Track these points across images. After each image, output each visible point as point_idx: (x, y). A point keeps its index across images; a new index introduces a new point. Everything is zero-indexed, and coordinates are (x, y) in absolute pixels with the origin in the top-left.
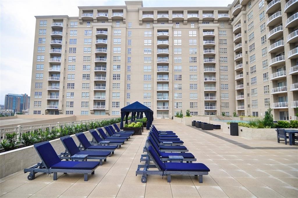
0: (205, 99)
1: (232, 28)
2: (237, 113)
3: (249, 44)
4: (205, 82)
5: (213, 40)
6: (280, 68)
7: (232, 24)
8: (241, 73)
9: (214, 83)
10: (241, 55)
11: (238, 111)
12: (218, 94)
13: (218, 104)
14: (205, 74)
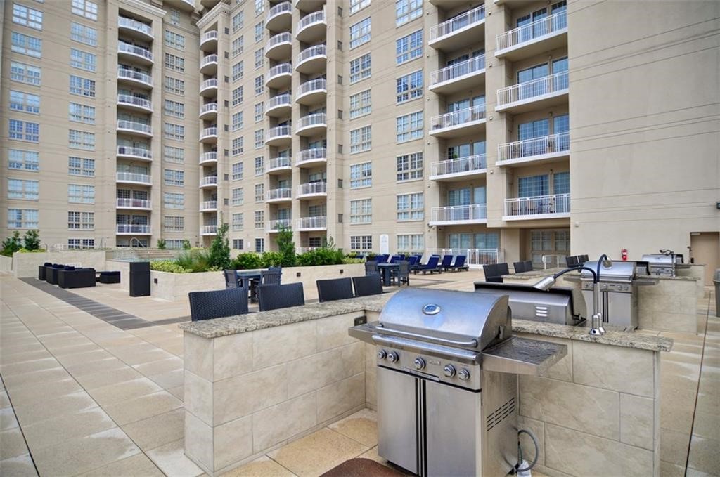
0: (119, 205)
1: (198, 36)
3: (233, 86)
4: (119, 159)
7: (199, 23)
8: (213, 150)
9: (146, 166)
10: (214, 107)
11: (204, 236)
12: (155, 195)
13: (155, 221)
14: (121, 136)
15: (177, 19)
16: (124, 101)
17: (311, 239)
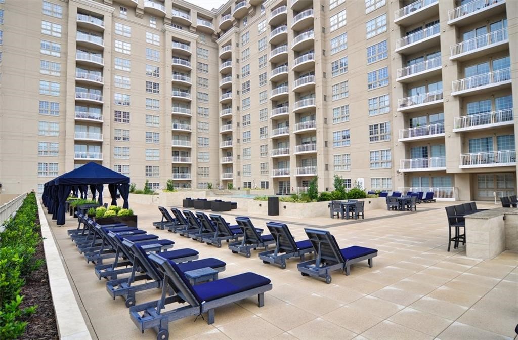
0: (174, 161)
1: (217, 49)
2: (221, 184)
3: (243, 81)
4: (173, 131)
5: (187, 60)
6: (281, 123)
7: (218, 41)
8: (228, 123)
9: (188, 135)
10: (230, 95)
11: (223, 180)
12: (193, 153)
13: (194, 169)
14: (175, 117)
15: (204, 40)
16: (176, 95)
17: (303, 181)
